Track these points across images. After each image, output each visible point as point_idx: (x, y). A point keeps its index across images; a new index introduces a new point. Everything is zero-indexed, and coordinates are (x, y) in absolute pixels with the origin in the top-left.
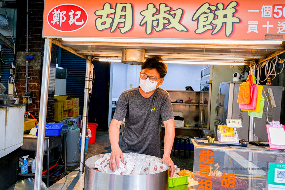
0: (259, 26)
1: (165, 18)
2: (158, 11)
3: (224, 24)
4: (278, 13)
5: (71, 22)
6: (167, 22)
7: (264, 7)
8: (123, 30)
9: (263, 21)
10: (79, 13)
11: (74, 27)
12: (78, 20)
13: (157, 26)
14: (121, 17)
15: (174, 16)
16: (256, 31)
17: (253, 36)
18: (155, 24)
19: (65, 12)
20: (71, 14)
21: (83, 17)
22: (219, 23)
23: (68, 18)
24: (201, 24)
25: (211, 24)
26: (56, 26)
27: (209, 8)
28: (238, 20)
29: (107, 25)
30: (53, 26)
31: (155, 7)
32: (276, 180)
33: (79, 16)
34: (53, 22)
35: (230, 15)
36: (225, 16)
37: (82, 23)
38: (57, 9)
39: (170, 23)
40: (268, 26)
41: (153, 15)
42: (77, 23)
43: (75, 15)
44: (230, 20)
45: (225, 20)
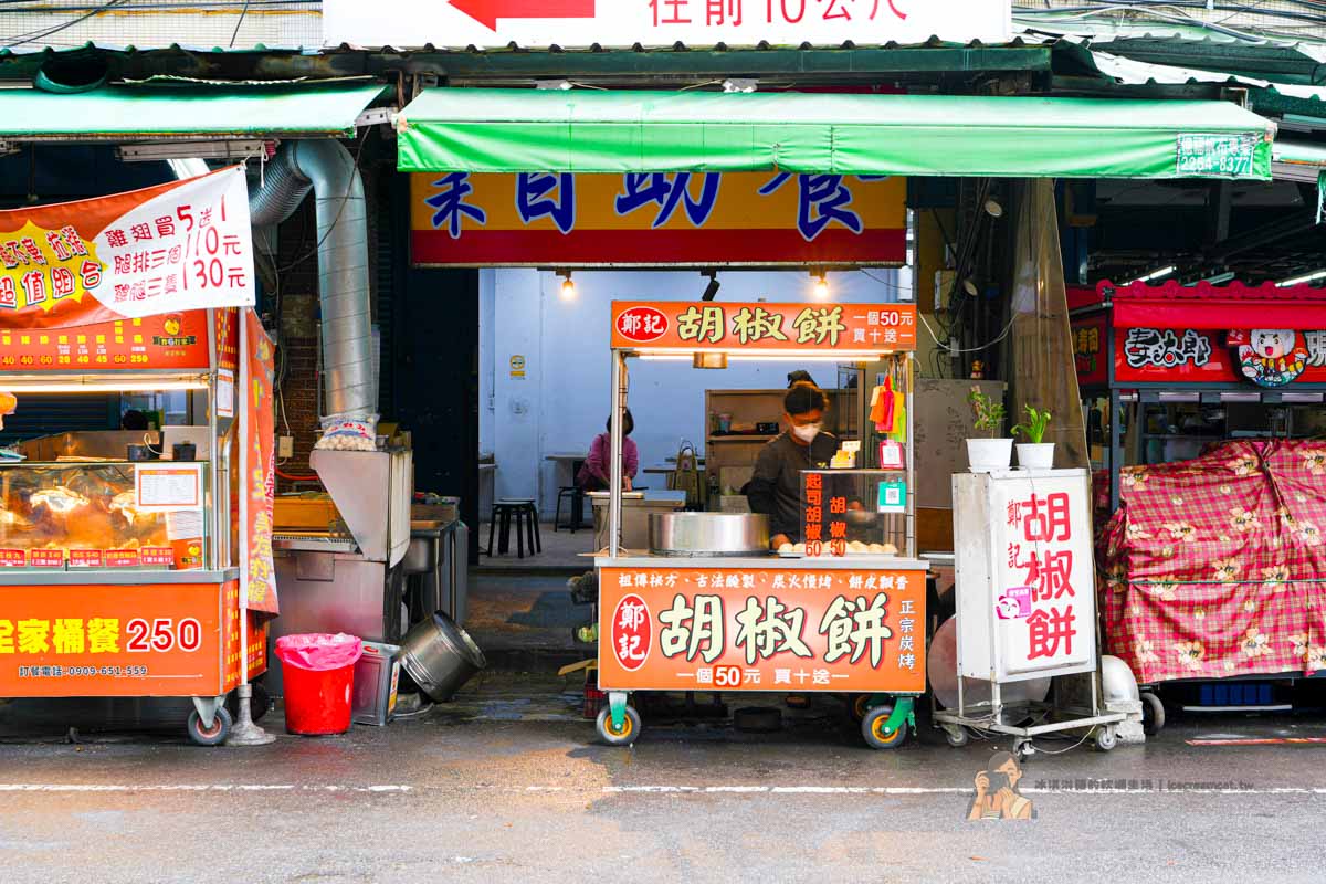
0: (866, 334)
1: (762, 325)
2: (753, 318)
3: (829, 333)
4: (885, 321)
5: (647, 330)
6: (764, 329)
7: (870, 313)
8: (713, 340)
9: (869, 329)
10: (657, 318)
11: (652, 335)
12: (656, 327)
13: (753, 334)
14: (710, 323)
15: (772, 322)
16: (862, 339)
17: (859, 345)
18: (751, 331)
19: (639, 317)
20: (647, 319)
21: (663, 323)
22: (823, 331)
23: (644, 324)
24: (803, 332)
25: (814, 332)
26: (628, 334)
27: (811, 314)
28: (843, 328)
29: (694, 334)
30: (625, 334)
31: (749, 312)
32: (888, 501)
33: (657, 322)
34: (625, 329)
35: (834, 322)
36: (829, 323)
37: (661, 330)
38: (629, 313)
39: (768, 331)
40: (875, 334)
41: (748, 321)
42: (655, 331)
43: (652, 321)
44: (835, 328)
45: (829, 328)
